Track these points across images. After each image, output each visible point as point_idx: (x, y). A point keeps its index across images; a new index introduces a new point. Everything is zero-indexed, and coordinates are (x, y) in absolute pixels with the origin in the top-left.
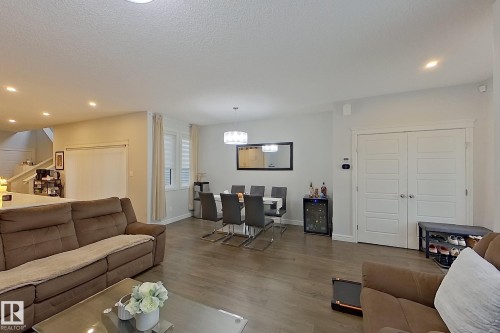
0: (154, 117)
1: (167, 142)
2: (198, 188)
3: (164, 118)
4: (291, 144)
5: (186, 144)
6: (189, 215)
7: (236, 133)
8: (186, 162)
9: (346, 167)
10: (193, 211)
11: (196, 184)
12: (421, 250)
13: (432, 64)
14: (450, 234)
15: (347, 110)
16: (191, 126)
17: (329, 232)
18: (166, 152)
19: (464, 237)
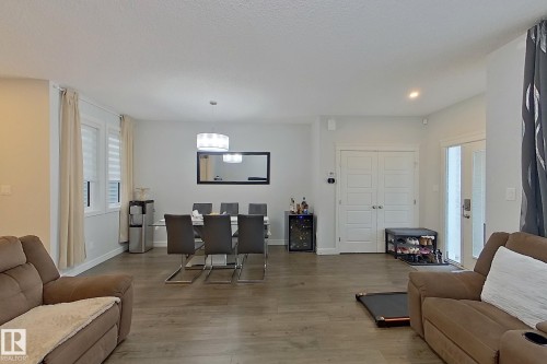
0: (63, 94)
1: (86, 139)
2: (136, 210)
3: (81, 97)
4: (268, 154)
5: (115, 146)
6: (119, 250)
7: (215, 135)
8: (115, 173)
9: (331, 181)
10: (128, 243)
11: (132, 203)
12: (388, 252)
13: (414, 95)
14: (408, 237)
15: (332, 125)
16: (122, 118)
17: (312, 248)
18: (84, 154)
19: (419, 238)
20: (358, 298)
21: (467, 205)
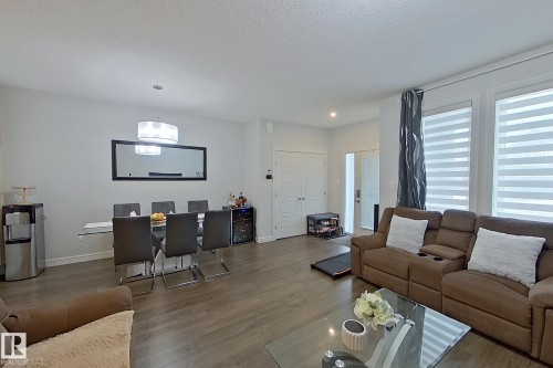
2: (17, 218)
4: (205, 150)
9: (269, 177)
11: (8, 209)
12: (309, 233)
13: (333, 115)
14: (322, 220)
15: (270, 127)
19: (329, 220)
20: (313, 267)
21: (358, 194)
